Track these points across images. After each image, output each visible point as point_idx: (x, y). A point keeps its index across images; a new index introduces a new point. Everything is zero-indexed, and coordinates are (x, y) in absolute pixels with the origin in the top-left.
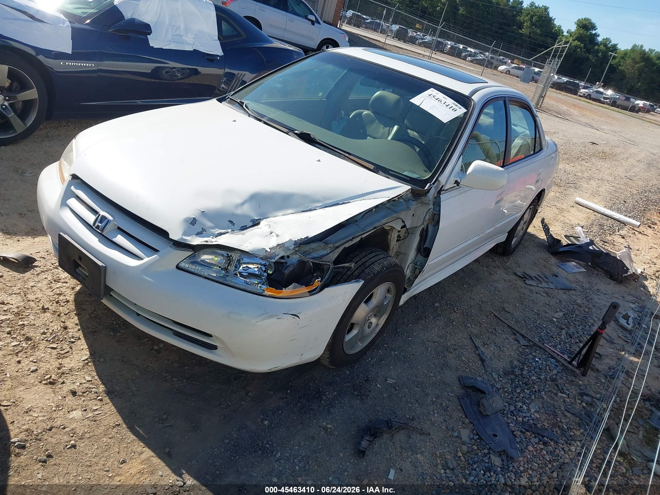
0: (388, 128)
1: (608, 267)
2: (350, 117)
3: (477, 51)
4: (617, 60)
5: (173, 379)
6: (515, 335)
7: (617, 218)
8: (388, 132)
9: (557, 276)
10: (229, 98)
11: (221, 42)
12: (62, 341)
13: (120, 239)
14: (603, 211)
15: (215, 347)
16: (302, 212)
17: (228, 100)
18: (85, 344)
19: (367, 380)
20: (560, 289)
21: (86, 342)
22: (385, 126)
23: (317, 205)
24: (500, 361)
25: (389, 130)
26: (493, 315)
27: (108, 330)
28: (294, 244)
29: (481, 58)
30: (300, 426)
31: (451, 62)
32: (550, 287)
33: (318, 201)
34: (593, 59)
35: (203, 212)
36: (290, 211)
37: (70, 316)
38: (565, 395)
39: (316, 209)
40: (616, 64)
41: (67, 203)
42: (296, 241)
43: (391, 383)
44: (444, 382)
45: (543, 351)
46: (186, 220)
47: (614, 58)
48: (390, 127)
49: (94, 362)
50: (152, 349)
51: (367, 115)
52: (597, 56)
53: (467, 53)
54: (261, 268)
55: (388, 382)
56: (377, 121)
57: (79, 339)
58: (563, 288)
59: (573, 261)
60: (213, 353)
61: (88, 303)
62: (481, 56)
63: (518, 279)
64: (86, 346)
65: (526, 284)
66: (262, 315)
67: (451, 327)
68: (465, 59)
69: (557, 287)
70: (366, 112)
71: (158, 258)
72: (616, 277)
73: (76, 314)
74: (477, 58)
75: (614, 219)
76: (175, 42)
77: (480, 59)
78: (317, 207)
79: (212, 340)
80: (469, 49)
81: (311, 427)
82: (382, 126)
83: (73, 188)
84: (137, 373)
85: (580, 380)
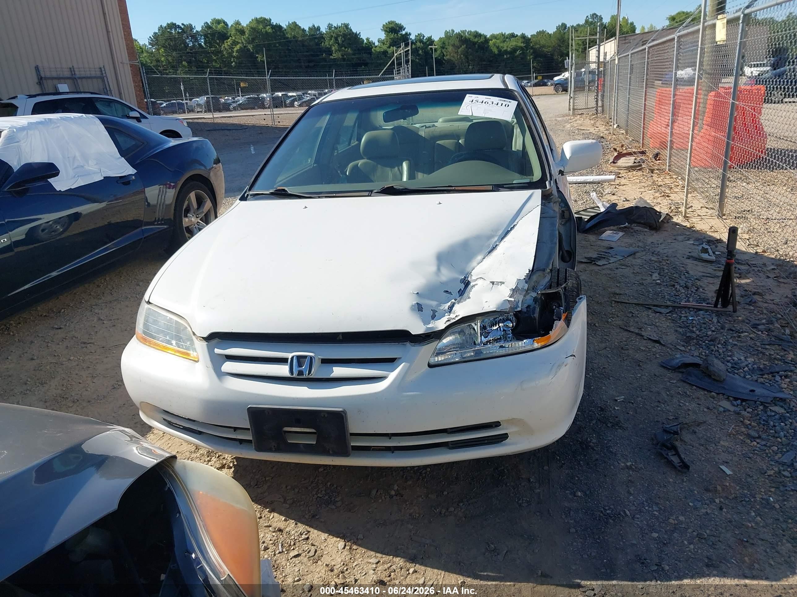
0: (396, 168)
1: (644, 219)
2: (347, 174)
3: (300, 93)
4: (439, 52)
5: (449, 510)
6: (650, 309)
7: (591, 180)
8: (398, 172)
9: (612, 248)
10: (248, 195)
11: (126, 158)
12: (294, 544)
13: (339, 371)
14: (575, 181)
15: (505, 437)
16: (489, 253)
17: (249, 197)
18: (320, 533)
19: (602, 410)
20: (628, 257)
21: (318, 530)
22: (392, 167)
23: (494, 241)
24: (667, 335)
25: (399, 169)
26: (614, 302)
27: (324, 505)
28: (526, 282)
29: (308, 98)
30: (608, 480)
31: (286, 112)
32: (618, 259)
33: (490, 237)
34: (416, 59)
35: (418, 293)
36: (480, 258)
37: (266, 516)
38: (746, 334)
39: (497, 245)
40: (439, 56)
41: (222, 371)
42: (524, 279)
43: (622, 400)
44: (655, 375)
45: (686, 310)
46: (412, 308)
47: (436, 50)
48: (398, 166)
49: (354, 543)
50: (391, 497)
51: (365, 164)
52: (419, 55)
53: (290, 99)
54: (504, 325)
55: (618, 401)
56: (379, 166)
57: (309, 532)
58: (628, 254)
59: (606, 231)
60: (505, 445)
61: (266, 494)
62: (307, 97)
63: (588, 265)
64: (324, 536)
65: (599, 266)
66: (551, 369)
67: (600, 330)
68: (292, 105)
69: (624, 256)
70: (360, 162)
71: (408, 364)
72: (655, 226)
73: (270, 512)
74: (304, 100)
75: (590, 183)
76: (81, 176)
77: (309, 100)
78: (496, 242)
79: (503, 429)
80: (290, 94)
81: (616, 474)
82: (388, 169)
83: (217, 351)
84: (411, 527)
85: (738, 317)
